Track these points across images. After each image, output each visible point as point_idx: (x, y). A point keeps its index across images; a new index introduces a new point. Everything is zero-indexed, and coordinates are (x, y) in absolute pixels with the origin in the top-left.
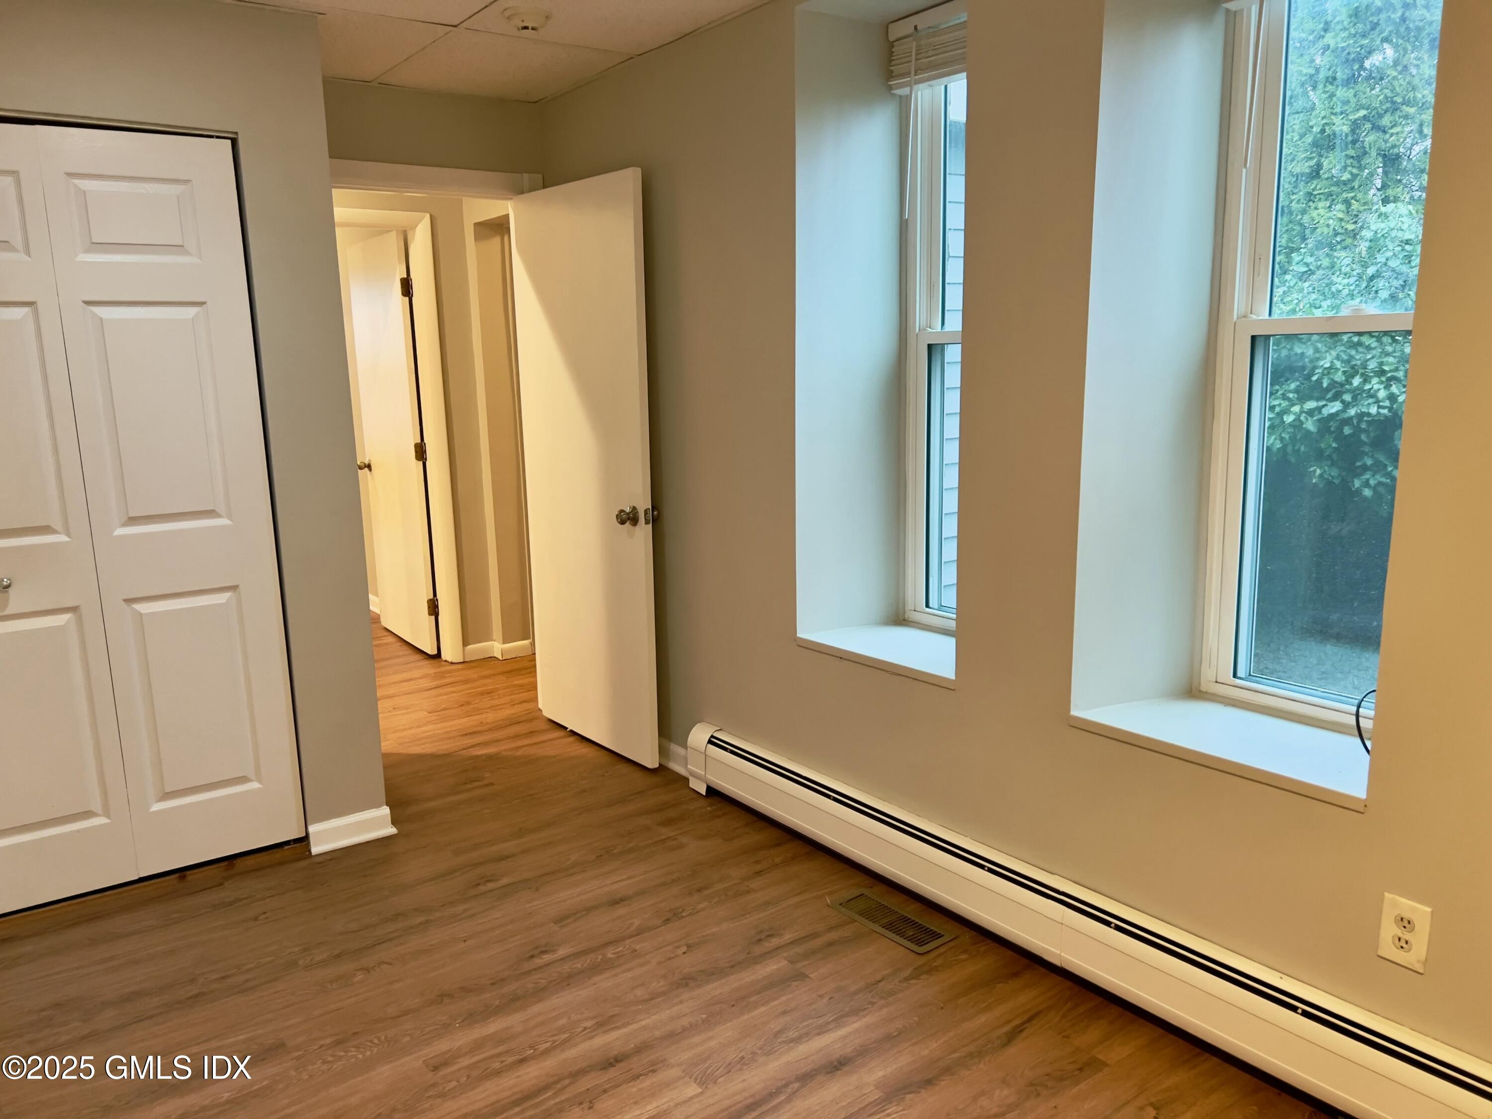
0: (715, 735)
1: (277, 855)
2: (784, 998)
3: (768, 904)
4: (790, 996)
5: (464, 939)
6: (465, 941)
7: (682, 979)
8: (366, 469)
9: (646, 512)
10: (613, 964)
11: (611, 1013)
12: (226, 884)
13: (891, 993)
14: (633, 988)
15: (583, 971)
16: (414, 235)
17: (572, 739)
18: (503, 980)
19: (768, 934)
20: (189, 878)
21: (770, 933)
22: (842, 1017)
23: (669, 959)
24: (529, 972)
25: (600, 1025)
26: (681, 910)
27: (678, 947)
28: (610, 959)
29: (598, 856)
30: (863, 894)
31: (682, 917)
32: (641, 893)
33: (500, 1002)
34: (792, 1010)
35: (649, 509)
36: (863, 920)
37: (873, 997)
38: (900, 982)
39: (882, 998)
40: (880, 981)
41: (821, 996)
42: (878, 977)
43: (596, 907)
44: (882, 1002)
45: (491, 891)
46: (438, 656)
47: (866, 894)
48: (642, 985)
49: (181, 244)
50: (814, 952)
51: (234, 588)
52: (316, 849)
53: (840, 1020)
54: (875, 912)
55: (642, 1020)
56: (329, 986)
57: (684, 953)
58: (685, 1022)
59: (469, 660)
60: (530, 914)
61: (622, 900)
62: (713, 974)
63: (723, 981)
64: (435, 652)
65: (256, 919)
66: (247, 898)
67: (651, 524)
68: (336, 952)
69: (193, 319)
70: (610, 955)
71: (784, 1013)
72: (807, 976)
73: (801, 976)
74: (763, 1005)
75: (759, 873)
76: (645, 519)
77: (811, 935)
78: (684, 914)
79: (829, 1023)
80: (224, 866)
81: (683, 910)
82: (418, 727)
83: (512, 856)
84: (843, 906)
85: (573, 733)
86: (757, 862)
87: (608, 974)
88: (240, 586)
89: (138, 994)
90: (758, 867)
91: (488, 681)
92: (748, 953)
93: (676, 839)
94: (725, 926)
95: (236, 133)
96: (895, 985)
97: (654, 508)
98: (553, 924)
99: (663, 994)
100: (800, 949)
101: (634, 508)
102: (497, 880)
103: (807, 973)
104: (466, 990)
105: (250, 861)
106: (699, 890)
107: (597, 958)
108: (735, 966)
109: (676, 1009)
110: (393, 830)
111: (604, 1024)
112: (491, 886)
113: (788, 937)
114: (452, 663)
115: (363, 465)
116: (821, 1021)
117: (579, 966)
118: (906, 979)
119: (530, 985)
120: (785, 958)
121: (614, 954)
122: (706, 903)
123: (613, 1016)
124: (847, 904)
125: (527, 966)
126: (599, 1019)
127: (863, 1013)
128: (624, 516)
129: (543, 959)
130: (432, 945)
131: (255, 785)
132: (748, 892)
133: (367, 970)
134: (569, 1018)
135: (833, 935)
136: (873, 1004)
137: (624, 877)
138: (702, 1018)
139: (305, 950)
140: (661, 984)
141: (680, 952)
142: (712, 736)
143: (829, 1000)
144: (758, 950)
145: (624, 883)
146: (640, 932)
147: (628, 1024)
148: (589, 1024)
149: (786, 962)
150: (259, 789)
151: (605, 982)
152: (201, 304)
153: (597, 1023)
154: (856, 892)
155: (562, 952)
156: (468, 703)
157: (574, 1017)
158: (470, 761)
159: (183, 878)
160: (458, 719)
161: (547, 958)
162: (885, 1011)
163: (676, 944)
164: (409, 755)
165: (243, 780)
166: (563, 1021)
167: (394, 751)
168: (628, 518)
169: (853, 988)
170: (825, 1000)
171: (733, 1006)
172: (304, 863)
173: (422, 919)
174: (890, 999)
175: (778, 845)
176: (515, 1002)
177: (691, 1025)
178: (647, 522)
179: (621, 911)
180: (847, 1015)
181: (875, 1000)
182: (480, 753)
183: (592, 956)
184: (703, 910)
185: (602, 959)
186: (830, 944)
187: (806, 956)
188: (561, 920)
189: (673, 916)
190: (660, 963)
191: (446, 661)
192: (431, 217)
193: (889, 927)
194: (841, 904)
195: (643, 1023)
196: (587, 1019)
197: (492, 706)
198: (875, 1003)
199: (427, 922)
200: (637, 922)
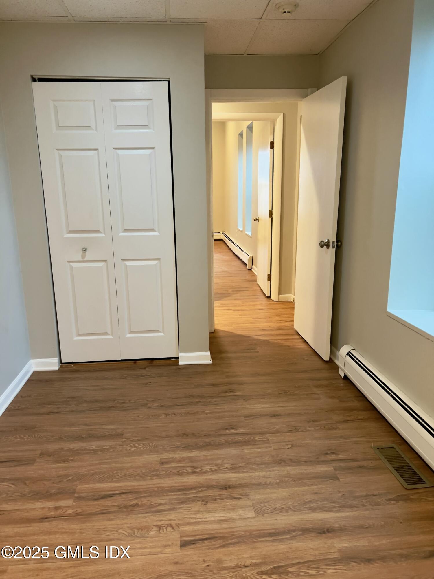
0: (351, 351)
1: (168, 362)
2: (320, 486)
3: (342, 437)
4: (324, 486)
5: (207, 413)
6: (207, 414)
7: (280, 460)
8: (257, 221)
9: (333, 242)
10: (255, 443)
11: (240, 465)
12: (146, 369)
13: (378, 504)
14: (257, 457)
15: (242, 442)
16: (276, 122)
17: (301, 340)
18: (209, 435)
19: (332, 452)
20: (137, 363)
21: (334, 452)
22: (344, 507)
23: (280, 449)
24: (221, 435)
25: (233, 468)
26: (299, 428)
27: (288, 445)
28: (256, 440)
29: (280, 393)
30: (393, 447)
31: (298, 431)
32: (288, 415)
33: (202, 444)
34: (320, 494)
35: (335, 241)
36: (385, 461)
37: (366, 502)
38: (386, 500)
39: (371, 505)
40: (376, 495)
41: (339, 492)
42: (376, 493)
43: (264, 415)
44: (371, 507)
45: (230, 396)
46: (270, 297)
47: (395, 448)
48: (262, 457)
49: (147, 125)
50: (349, 468)
51: (159, 259)
52: (181, 363)
53: (343, 507)
54: (395, 458)
55: (251, 473)
56: (151, 416)
57: (288, 448)
58: (268, 481)
59: (280, 301)
60: (237, 410)
61: (277, 415)
62: (295, 462)
63: (297, 467)
64: (269, 296)
65: (146, 384)
66: (149, 375)
67: (335, 249)
68: (162, 404)
69: (150, 154)
70: (257, 439)
71: (316, 493)
72: (338, 479)
73: (336, 478)
74: (308, 486)
75: (347, 421)
76: (332, 246)
77: (353, 459)
78: (300, 430)
79: (335, 507)
80: (149, 362)
81: (301, 428)
82: (246, 323)
83: (246, 383)
84: (379, 450)
85: (302, 338)
86: (349, 416)
87: (251, 447)
88: (161, 259)
89: (96, 401)
90: (348, 418)
91: (283, 310)
92: (317, 458)
93: (318, 395)
94: (314, 442)
95: (169, 78)
96: (382, 500)
97: (338, 241)
98: (243, 417)
99: (268, 464)
100: (343, 465)
101: (329, 241)
102: (234, 392)
103: (339, 478)
104: (194, 435)
105: (158, 362)
106: (313, 421)
107: (250, 438)
108: (307, 462)
109: (268, 473)
110: (210, 362)
111: (234, 469)
112: (231, 394)
113: (341, 456)
114: (274, 301)
115: (256, 219)
116: (332, 505)
117: (242, 439)
118: (390, 500)
119: (218, 441)
120: (333, 467)
121: (259, 438)
122: (313, 428)
123: (240, 466)
124: (381, 449)
125: (223, 432)
126: (234, 466)
127: (355, 509)
128: (323, 244)
129: (230, 431)
130: (194, 412)
131: (162, 334)
132: (336, 429)
133: (167, 415)
134: (223, 461)
135: (365, 463)
136: (364, 506)
137: (285, 405)
138: (277, 481)
139: (153, 401)
140: (269, 459)
141: (287, 447)
142: (349, 352)
143: (342, 495)
144: (323, 458)
145: (283, 408)
146: (277, 432)
147: (244, 472)
148: (229, 466)
149: (333, 469)
150: (163, 336)
151: (247, 450)
152: (153, 148)
153: (233, 467)
154: (391, 445)
155: (238, 431)
156: (269, 318)
157: (225, 461)
158: (256, 341)
159: (135, 363)
160: (262, 323)
161: (232, 431)
162: (368, 512)
163: (287, 443)
164: (236, 334)
165: (157, 331)
166: (219, 461)
167: (231, 331)
168: (324, 245)
169: (358, 494)
170: (340, 495)
171: (294, 481)
172: (175, 367)
173: (198, 400)
174: (375, 507)
175: (364, 410)
176: (208, 446)
177: (270, 483)
178: (333, 247)
179: (274, 420)
180: (347, 507)
181: (366, 505)
182: (261, 338)
183: (250, 436)
184: (309, 431)
185: (252, 439)
186: (360, 467)
187: (344, 469)
188: (247, 417)
189: (294, 430)
190: (274, 449)
191: (272, 300)
192: (284, 114)
193: (397, 469)
194: (378, 449)
195: (251, 474)
196: (229, 464)
197: (277, 321)
198: (366, 506)
199: (200, 402)
200: (277, 427)
